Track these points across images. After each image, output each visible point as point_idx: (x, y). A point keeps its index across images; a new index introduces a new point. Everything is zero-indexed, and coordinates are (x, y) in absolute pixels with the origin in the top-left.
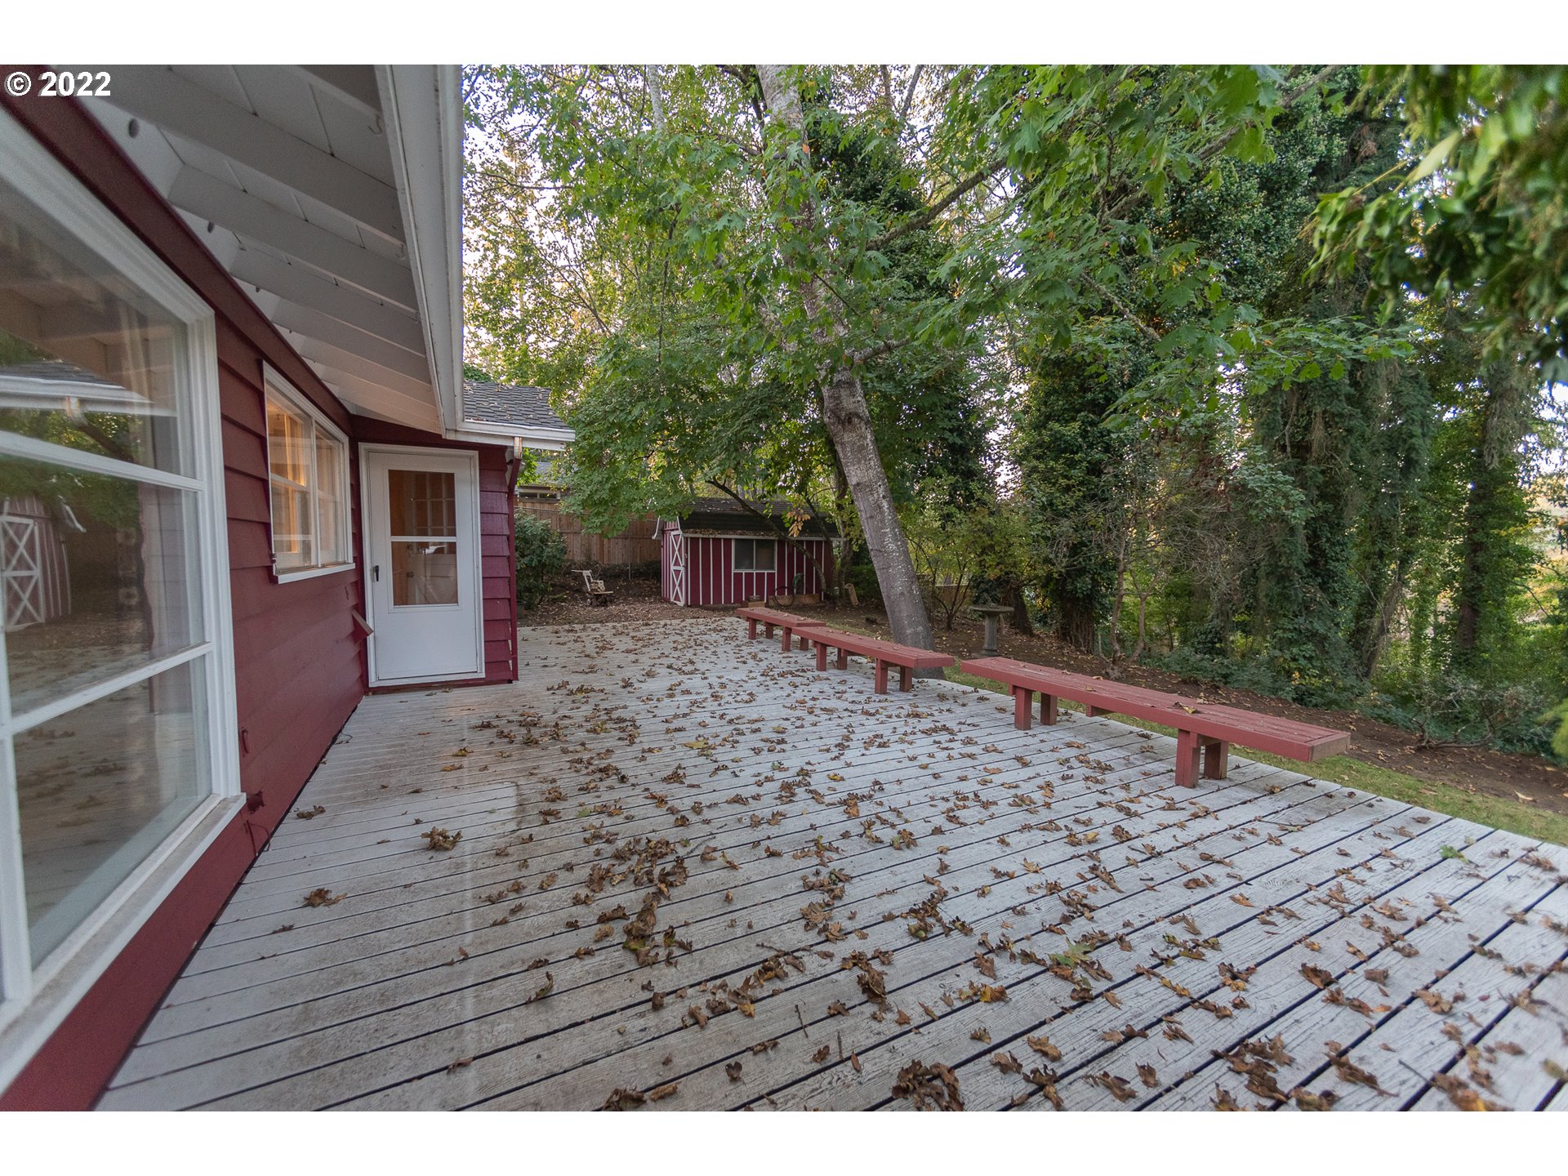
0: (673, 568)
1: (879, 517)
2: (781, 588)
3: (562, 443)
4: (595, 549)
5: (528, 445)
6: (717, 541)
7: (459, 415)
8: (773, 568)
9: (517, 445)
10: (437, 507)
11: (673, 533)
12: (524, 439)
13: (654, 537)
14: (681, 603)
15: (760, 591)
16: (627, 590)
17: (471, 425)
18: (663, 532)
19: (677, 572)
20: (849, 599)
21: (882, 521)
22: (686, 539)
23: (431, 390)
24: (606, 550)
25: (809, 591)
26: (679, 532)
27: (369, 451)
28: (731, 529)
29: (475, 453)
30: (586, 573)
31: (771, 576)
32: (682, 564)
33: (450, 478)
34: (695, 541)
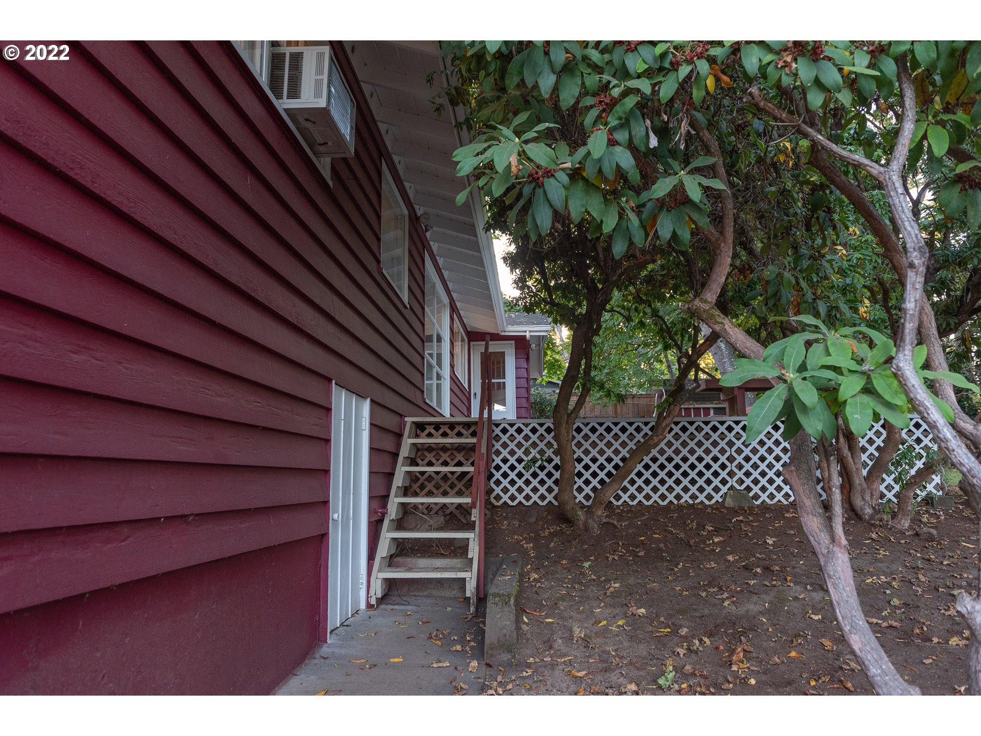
1: (720, 353)
3: (546, 331)
5: (532, 334)
7: (505, 324)
9: (528, 335)
10: (499, 368)
12: (530, 331)
17: (510, 328)
21: (722, 355)
23: (494, 313)
27: (474, 345)
29: (513, 342)
33: (503, 354)
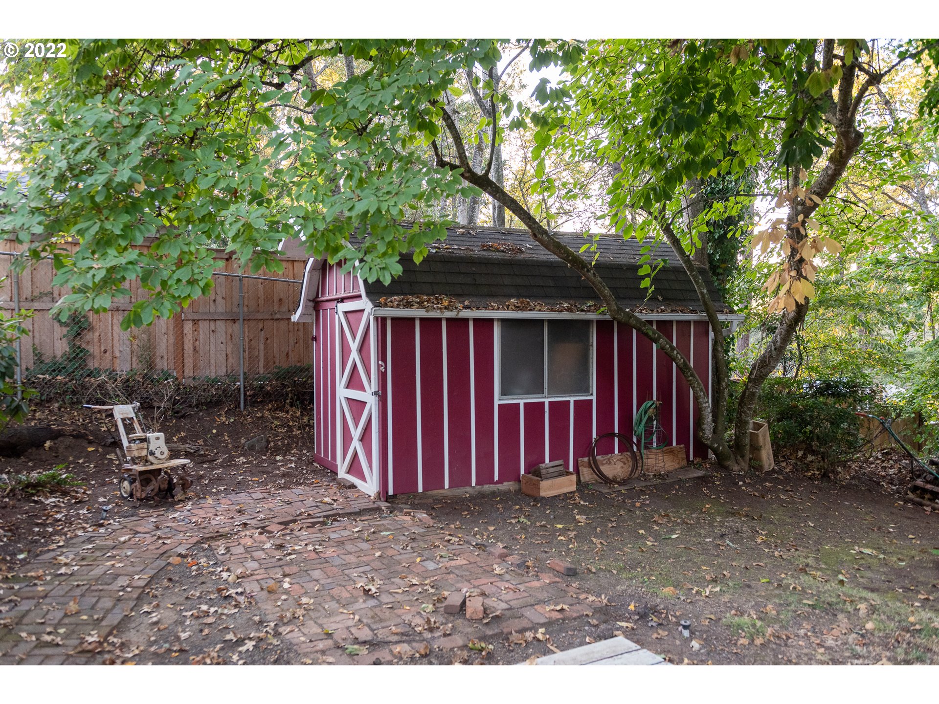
0: (343, 393)
2: (606, 435)
4: (164, 346)
6: (458, 325)
8: (586, 390)
11: (343, 307)
13: (295, 318)
14: (370, 486)
15: (560, 451)
16: (235, 435)
18: (316, 304)
19: (357, 406)
20: (758, 459)
22: (382, 322)
24: (188, 346)
25: (665, 440)
26: (365, 304)
28: (492, 295)
30: (123, 411)
31: (583, 408)
32: (371, 386)
34: (403, 325)
